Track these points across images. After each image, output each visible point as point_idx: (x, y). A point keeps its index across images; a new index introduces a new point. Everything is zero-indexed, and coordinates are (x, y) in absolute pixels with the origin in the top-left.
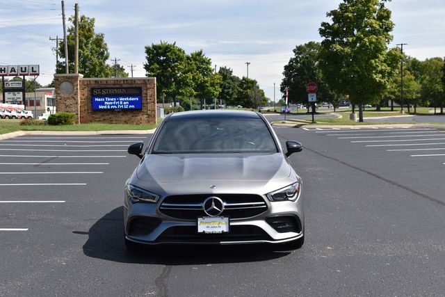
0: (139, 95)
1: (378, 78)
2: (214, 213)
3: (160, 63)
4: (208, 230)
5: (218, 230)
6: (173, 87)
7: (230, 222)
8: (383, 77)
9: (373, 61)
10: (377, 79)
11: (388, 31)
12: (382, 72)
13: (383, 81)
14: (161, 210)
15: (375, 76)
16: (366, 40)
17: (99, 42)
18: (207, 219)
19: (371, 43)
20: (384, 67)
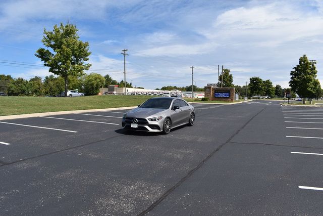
0: (229, 93)
3: (254, 83)
5: (135, 127)
6: (258, 91)
7: (138, 125)
17: (231, 76)
18: (133, 124)
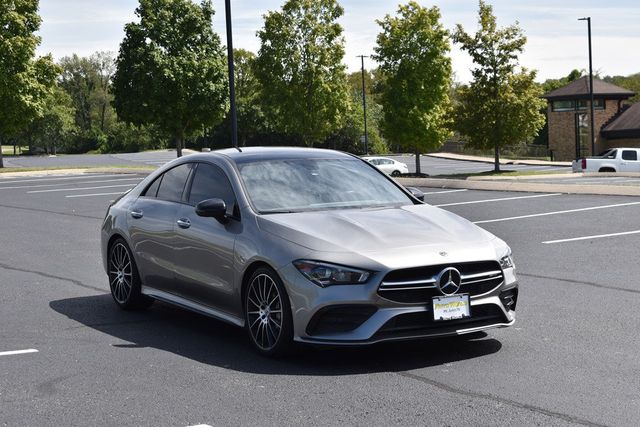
1: (27, 99)
2: (450, 290)
4: (447, 316)
5: (458, 315)
7: (470, 300)
8: (35, 99)
9: (20, 75)
10: (28, 102)
11: (33, 30)
12: (32, 91)
13: (34, 104)
14: (379, 292)
15: (24, 98)
16: (7, 41)
18: (443, 300)
19: (15, 47)
20: (34, 84)
